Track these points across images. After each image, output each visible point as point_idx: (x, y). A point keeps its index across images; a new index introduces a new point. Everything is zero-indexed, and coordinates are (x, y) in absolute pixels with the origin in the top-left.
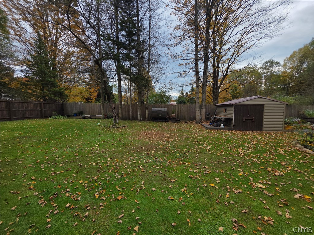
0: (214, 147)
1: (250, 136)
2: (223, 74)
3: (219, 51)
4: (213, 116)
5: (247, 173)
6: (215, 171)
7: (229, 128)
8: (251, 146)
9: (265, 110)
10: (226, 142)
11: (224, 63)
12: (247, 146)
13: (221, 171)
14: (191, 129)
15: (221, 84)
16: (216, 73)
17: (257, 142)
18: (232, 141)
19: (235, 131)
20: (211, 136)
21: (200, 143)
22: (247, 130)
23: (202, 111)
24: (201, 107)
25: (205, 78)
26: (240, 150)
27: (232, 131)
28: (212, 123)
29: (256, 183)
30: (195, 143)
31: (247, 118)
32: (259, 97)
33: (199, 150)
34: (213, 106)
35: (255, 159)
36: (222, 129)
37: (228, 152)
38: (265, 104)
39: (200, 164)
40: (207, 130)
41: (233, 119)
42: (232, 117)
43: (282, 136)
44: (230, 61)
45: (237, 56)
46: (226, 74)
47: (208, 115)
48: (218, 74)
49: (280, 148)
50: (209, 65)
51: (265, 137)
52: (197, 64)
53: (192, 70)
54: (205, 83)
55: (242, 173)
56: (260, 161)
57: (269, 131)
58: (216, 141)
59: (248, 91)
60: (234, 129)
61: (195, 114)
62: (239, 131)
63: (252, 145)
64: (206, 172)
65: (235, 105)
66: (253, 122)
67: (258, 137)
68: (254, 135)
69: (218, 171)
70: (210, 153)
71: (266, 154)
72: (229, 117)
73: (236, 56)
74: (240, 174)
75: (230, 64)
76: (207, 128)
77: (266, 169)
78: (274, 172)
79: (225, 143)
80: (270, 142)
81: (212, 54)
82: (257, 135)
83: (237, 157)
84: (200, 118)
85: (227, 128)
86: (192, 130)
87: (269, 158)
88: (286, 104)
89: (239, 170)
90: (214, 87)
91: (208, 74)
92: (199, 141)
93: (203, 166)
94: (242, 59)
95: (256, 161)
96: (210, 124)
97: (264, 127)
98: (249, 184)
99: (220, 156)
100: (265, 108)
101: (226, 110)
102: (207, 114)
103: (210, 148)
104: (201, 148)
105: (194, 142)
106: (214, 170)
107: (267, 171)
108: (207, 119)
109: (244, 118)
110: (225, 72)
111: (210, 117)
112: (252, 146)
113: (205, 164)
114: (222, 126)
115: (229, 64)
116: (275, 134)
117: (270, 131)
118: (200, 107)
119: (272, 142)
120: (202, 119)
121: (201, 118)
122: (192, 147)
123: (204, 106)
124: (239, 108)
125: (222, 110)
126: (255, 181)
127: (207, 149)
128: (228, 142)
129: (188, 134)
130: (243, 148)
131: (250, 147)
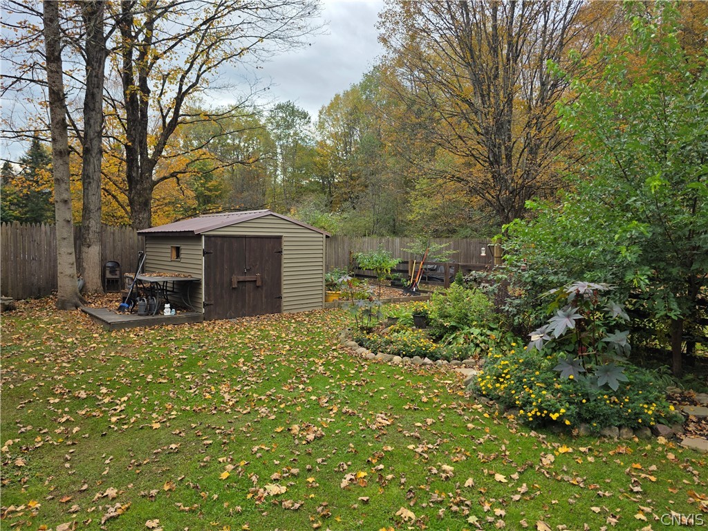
0: (140, 398)
1: (252, 333)
2: (164, 118)
3: (145, 31)
4: (132, 276)
5: (242, 463)
6: (143, 496)
7: (189, 314)
8: (253, 368)
9: (284, 252)
10: (181, 368)
11: (165, 78)
12: (245, 368)
13: (166, 488)
14: (39, 335)
15: (158, 152)
16: (135, 108)
17: (269, 350)
18: (200, 363)
19: (209, 324)
20: (126, 357)
21: (83, 395)
22: (243, 315)
23: (84, 255)
24: (80, 238)
25: (92, 121)
26: (224, 388)
27: (201, 323)
28: (129, 303)
29: (266, 487)
30: (57, 400)
31: (241, 278)
32: (269, 213)
33: (76, 429)
34: (132, 236)
35: (263, 410)
36: (169, 320)
37: (188, 408)
38: (284, 235)
39: (85, 487)
40: (110, 331)
41: (200, 284)
42: (199, 277)
43: (323, 319)
44: (183, 77)
45: (204, 67)
46: (174, 122)
47: (113, 272)
48: (144, 116)
49: (318, 357)
50: (106, 73)
51: (287, 329)
52: (53, 58)
53: (29, 76)
54: (95, 142)
55: (230, 467)
56: (275, 410)
57: (295, 312)
58: (147, 373)
59: (242, 186)
60: (207, 317)
61: (55, 266)
62: (220, 322)
63: (257, 362)
64: (112, 512)
65: (206, 236)
66: (258, 287)
67: (271, 332)
68: (262, 327)
69: (154, 492)
70: (125, 427)
71: (290, 384)
72: (189, 279)
73: (201, 66)
74: (225, 475)
75: (184, 88)
76: (111, 327)
77: (289, 430)
78: (305, 433)
79: (178, 375)
80: (297, 344)
81: (118, 33)
82: (270, 328)
83: (215, 418)
84: (81, 283)
85: (183, 315)
86: (42, 344)
87: (295, 394)
88: (327, 237)
89: (221, 460)
90: (131, 161)
91: (106, 107)
92: (79, 388)
93: (98, 495)
94: (219, 82)
95: (267, 415)
96: (121, 309)
97: (284, 300)
98: (249, 496)
99: (162, 429)
100: (285, 246)
101: (178, 249)
102: (109, 264)
103: (123, 407)
104: (88, 417)
105: (54, 395)
106: (143, 493)
107: (291, 435)
108: (111, 285)
109: (235, 279)
110: (171, 114)
111: (122, 278)
112: (255, 367)
113: (106, 482)
114: (168, 311)
115: (180, 89)
116: (307, 319)
117: (298, 311)
118: (76, 239)
119: (301, 343)
120: (89, 286)
121: (84, 286)
122: (47, 420)
123: (92, 236)
124: (217, 246)
125: (165, 252)
126: (263, 481)
127: (113, 415)
128: (188, 369)
129: (21, 366)
130: (232, 380)
131: (250, 371)
